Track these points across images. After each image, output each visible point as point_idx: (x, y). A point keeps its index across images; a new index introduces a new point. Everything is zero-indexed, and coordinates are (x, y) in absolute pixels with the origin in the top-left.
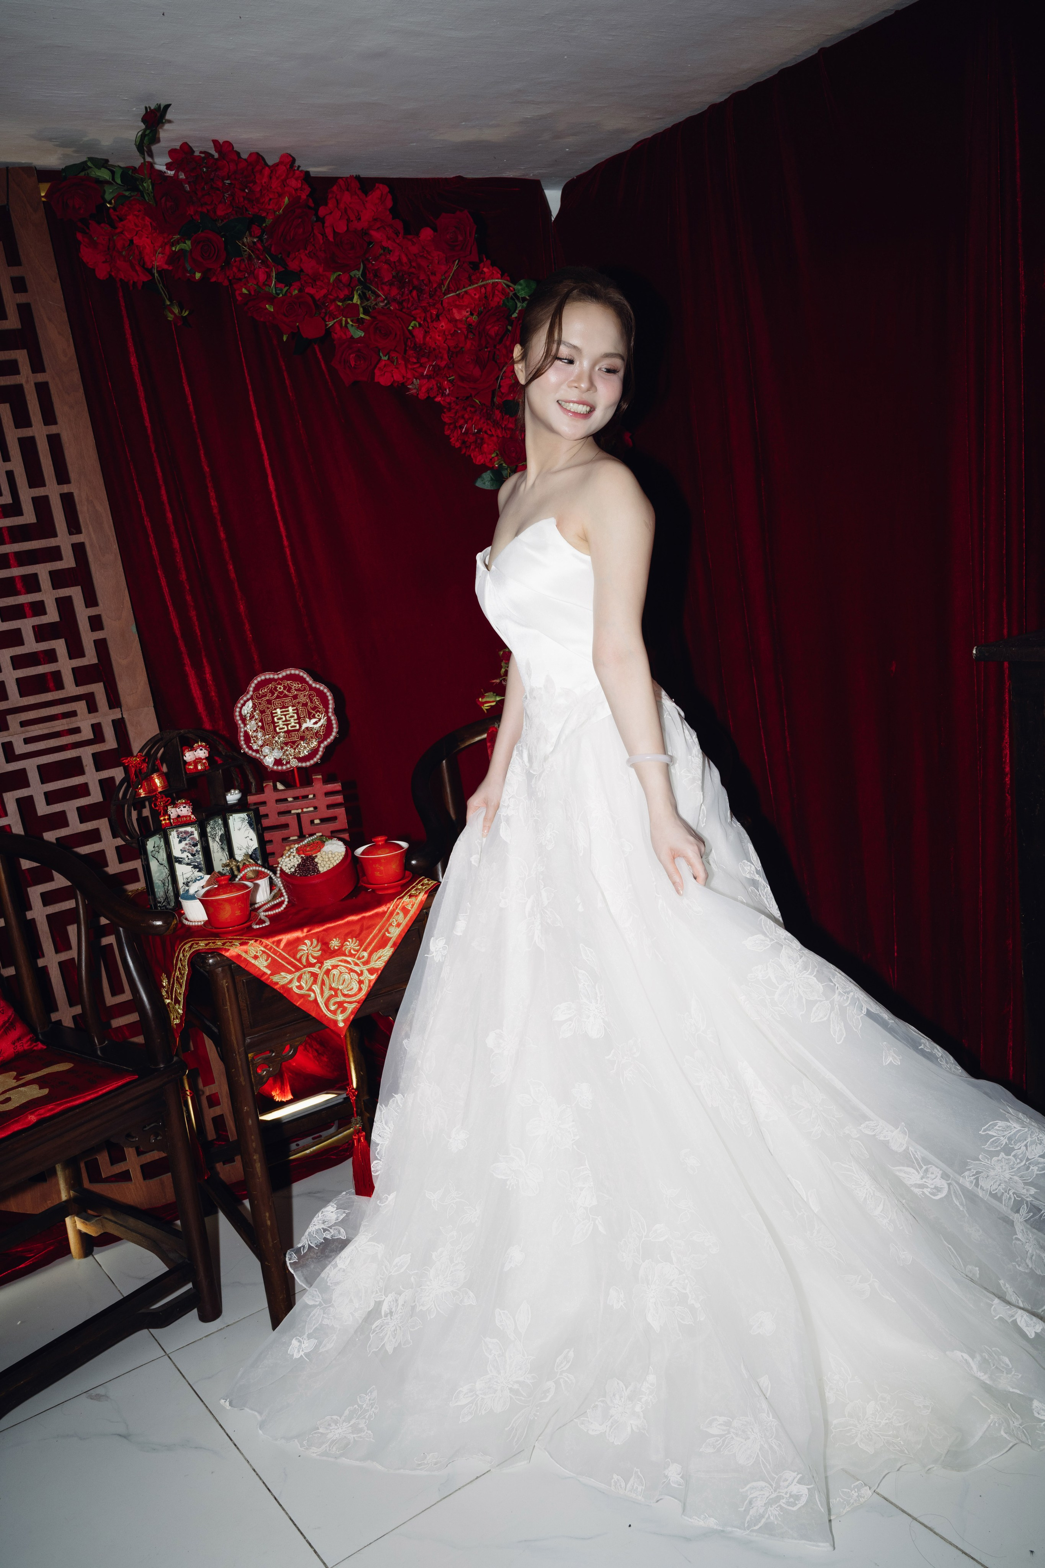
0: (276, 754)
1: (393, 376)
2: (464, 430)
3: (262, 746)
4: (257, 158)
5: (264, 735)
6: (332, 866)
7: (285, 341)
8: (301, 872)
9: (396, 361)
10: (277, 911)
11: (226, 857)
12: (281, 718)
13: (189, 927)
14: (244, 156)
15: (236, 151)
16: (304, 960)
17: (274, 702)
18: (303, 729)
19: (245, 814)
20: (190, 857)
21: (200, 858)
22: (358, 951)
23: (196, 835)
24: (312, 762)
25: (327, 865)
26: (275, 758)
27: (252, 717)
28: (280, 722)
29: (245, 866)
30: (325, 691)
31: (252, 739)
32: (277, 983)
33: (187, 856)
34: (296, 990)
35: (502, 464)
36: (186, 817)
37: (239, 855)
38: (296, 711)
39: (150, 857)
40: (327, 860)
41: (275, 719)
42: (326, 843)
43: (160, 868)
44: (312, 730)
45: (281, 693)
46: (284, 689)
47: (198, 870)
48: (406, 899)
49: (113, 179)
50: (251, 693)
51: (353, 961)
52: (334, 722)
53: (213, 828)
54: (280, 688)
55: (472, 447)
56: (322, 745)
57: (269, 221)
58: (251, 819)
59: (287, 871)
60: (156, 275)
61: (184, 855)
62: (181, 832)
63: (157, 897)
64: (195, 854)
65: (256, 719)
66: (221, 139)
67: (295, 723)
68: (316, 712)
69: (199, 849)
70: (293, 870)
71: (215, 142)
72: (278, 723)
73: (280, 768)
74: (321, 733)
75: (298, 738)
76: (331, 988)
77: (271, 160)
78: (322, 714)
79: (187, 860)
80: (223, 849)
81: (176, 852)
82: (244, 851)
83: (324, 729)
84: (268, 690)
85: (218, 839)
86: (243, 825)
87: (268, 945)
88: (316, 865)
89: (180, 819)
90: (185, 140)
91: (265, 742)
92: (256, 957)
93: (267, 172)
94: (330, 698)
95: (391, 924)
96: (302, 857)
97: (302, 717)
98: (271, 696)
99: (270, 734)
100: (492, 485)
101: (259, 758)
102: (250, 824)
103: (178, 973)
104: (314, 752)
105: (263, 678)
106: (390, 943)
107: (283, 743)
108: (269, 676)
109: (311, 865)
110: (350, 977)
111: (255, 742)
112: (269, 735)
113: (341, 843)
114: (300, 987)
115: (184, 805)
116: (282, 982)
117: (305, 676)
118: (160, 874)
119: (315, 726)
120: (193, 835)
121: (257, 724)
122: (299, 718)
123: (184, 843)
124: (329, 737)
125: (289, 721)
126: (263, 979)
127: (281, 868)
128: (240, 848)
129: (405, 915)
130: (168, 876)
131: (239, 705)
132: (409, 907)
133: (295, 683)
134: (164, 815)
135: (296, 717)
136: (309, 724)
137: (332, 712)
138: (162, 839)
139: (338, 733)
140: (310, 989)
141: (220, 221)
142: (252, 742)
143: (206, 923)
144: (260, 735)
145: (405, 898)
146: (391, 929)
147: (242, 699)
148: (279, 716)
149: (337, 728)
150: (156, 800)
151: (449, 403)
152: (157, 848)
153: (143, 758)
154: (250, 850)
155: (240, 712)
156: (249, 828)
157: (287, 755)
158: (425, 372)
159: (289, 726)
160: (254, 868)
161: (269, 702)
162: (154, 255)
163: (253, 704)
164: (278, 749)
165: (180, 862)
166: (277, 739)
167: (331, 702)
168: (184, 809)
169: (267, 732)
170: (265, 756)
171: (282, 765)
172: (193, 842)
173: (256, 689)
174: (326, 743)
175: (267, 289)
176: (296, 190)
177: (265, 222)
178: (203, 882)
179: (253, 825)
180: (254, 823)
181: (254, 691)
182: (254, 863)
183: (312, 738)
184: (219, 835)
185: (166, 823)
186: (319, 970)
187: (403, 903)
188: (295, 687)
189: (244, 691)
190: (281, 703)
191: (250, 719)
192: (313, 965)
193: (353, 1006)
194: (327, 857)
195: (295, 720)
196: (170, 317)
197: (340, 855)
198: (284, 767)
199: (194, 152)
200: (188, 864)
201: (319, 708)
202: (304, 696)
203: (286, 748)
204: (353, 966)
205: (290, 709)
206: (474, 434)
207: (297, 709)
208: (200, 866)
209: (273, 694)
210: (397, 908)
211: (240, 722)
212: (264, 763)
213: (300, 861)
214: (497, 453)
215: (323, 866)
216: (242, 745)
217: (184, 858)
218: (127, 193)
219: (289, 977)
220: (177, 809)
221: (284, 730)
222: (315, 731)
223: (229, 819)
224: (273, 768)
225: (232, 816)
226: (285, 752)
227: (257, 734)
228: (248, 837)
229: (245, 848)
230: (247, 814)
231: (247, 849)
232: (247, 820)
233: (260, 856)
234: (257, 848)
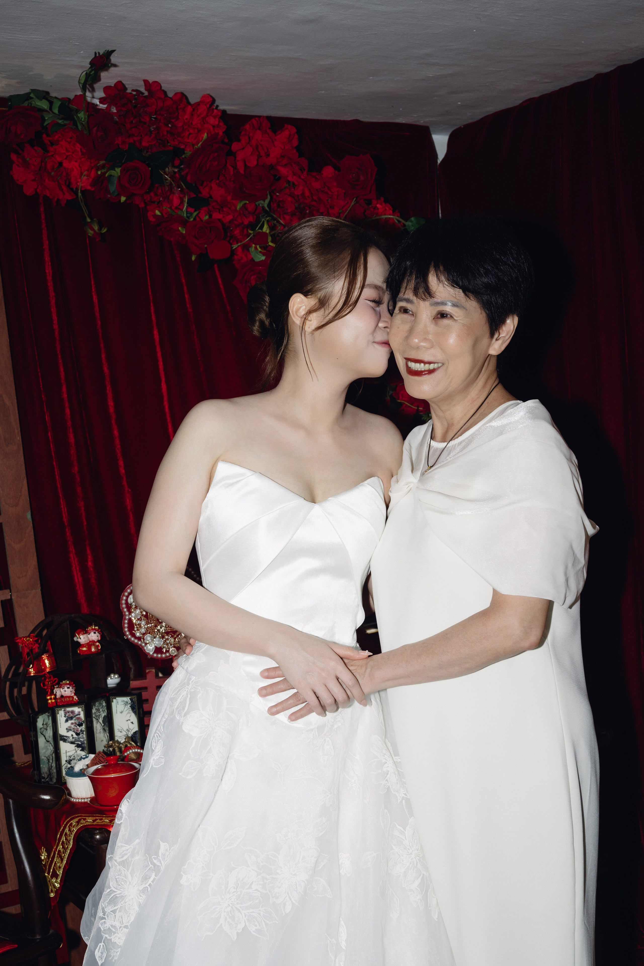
0: (157, 642)
3: (144, 634)
4: (182, 97)
5: (147, 623)
7: (193, 260)
11: (107, 737)
13: (74, 804)
14: (170, 95)
15: (163, 91)
19: (129, 698)
20: (75, 736)
21: (83, 738)
23: (82, 716)
26: (155, 646)
29: (127, 748)
31: (135, 627)
33: (72, 735)
36: (69, 697)
37: (120, 737)
39: (39, 734)
43: (46, 745)
47: (81, 749)
49: (51, 108)
53: (98, 710)
57: (188, 153)
58: (134, 703)
60: (80, 194)
61: (69, 734)
62: (68, 712)
63: (42, 772)
64: (79, 733)
66: (151, 80)
69: (84, 729)
71: (146, 82)
73: (159, 656)
77: (194, 99)
79: (71, 739)
80: (104, 730)
81: (62, 731)
82: (124, 733)
85: (101, 720)
86: (126, 709)
89: (63, 700)
90: (119, 79)
91: (147, 631)
93: (189, 109)
99: (153, 623)
101: (141, 645)
102: (133, 708)
103: (60, 847)
107: (165, 632)
111: (138, 630)
112: (151, 623)
115: (68, 686)
118: (46, 751)
120: (80, 715)
121: (141, 612)
123: (70, 722)
128: (120, 730)
130: (53, 753)
131: (126, 594)
134: (51, 695)
138: (50, 718)
141: (145, 152)
142: (136, 629)
143: (92, 799)
144: (143, 623)
150: (45, 679)
152: (45, 724)
153: (36, 639)
154: (129, 733)
155: (127, 600)
156: (131, 712)
157: (167, 644)
160: (136, 750)
162: (81, 177)
164: (160, 638)
165: (65, 741)
166: (159, 628)
168: (68, 689)
169: (150, 621)
170: (146, 644)
171: (162, 653)
172: (79, 722)
175: (179, 213)
176: (214, 126)
177: (184, 153)
178: (87, 761)
179: (135, 709)
180: (137, 707)
182: (135, 745)
184: (103, 717)
185: (52, 702)
196: (91, 233)
198: (164, 656)
199: (126, 89)
200: (72, 743)
203: (166, 637)
208: (83, 745)
211: (125, 610)
212: (145, 650)
216: (125, 632)
217: (69, 737)
218: (60, 121)
220: (61, 689)
223: (113, 702)
224: (152, 655)
225: (116, 699)
226: (165, 641)
227: (141, 622)
228: (129, 720)
229: (125, 730)
230: (130, 699)
231: (127, 732)
232: (129, 703)
233: (139, 739)
234: (137, 732)
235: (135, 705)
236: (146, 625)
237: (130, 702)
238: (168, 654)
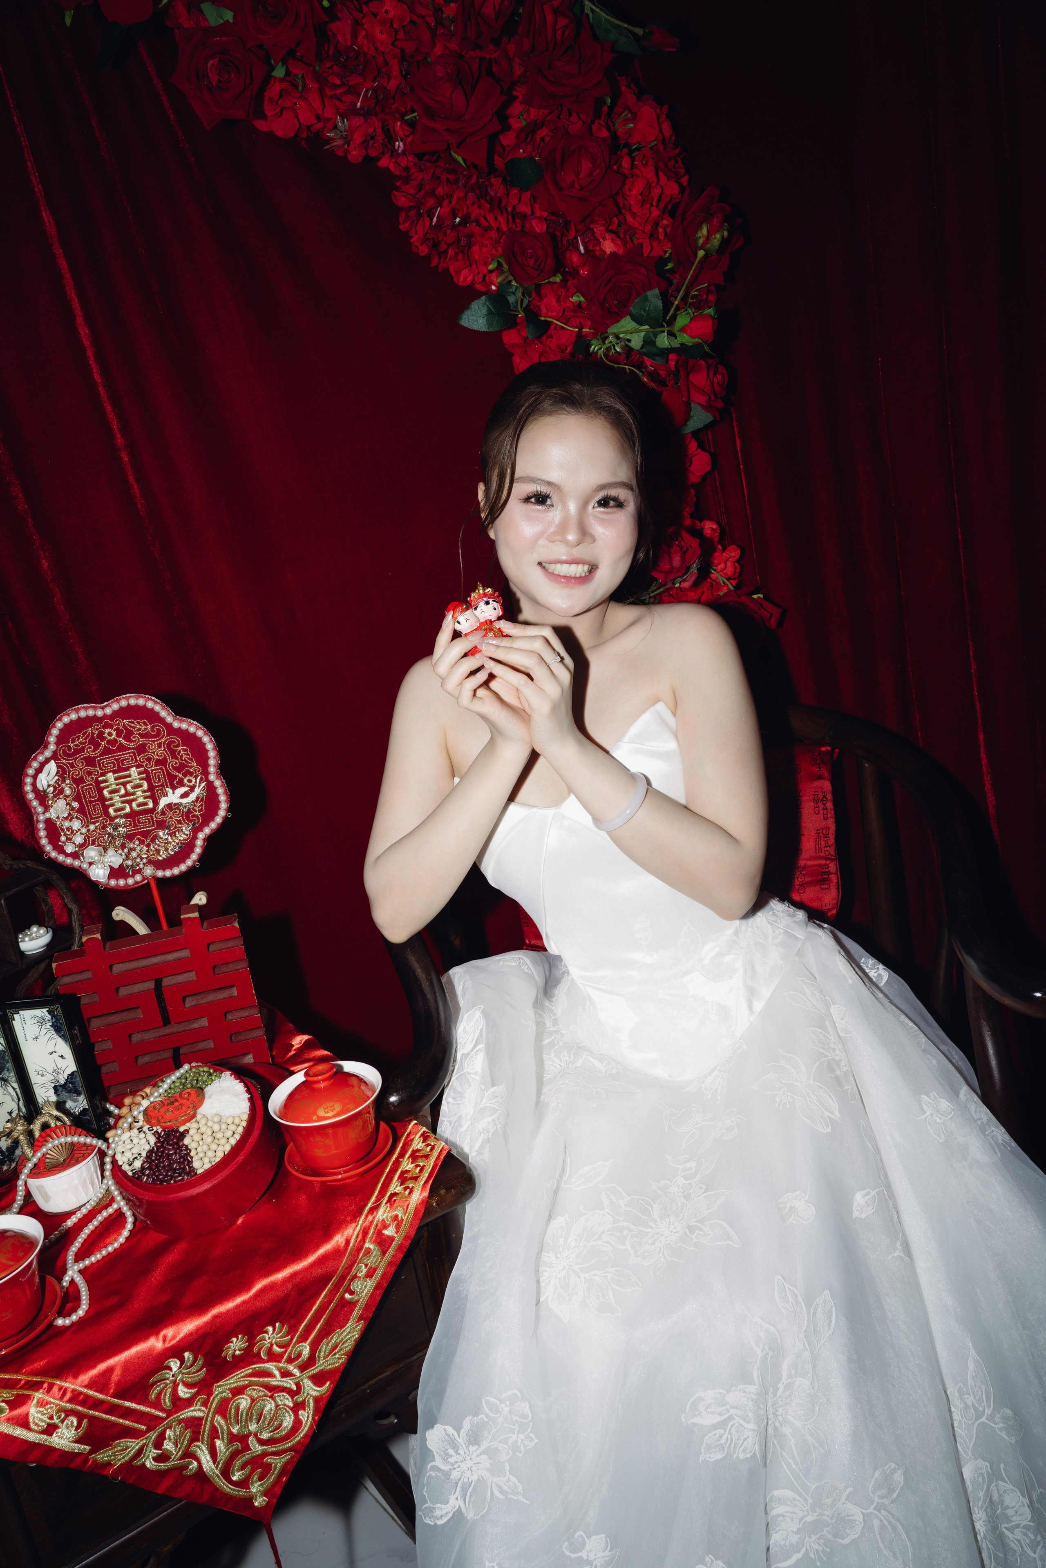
0: (111, 858)
1: (297, 118)
2: (435, 220)
3: (83, 846)
5: (86, 824)
6: (220, 1156)
7: (68, 25)
8: (154, 1174)
9: (301, 84)
10: (110, 1249)
11: (13, 1093)
12: (116, 791)
16: (167, 1401)
17: (99, 761)
18: (160, 808)
19: (45, 1010)
22: (285, 1346)
24: (183, 867)
25: (210, 1154)
26: (110, 866)
27: (59, 792)
28: (116, 798)
30: (200, 733)
31: (62, 834)
32: (109, 1464)
34: (150, 1464)
35: (510, 281)
38: (145, 775)
40: (210, 1140)
41: (105, 792)
42: (208, 1090)
44: (178, 808)
45: (113, 742)
46: (118, 735)
48: (383, 1214)
50: (52, 747)
51: (279, 1369)
52: (220, 791)
54: (110, 734)
55: (451, 253)
56: (201, 836)
58: (57, 1019)
59: (126, 1168)
65: (67, 797)
67: (145, 798)
68: (185, 775)
70: (138, 1164)
72: (111, 799)
73: (122, 882)
74: (197, 813)
75: (153, 825)
76: (233, 1438)
78: (196, 777)
83: (202, 805)
84: (85, 739)
86: (43, 1031)
87: (81, 1393)
88: (188, 1154)
92: (50, 1430)
94: (209, 746)
95: (355, 1276)
96: (156, 1134)
97: (158, 786)
98: (94, 750)
99: (97, 822)
100: (489, 323)
101: (80, 867)
102: (57, 1029)
104: (186, 849)
105: (74, 716)
106: (356, 1313)
107: (124, 837)
108: (86, 712)
109: (175, 1153)
110: (273, 1404)
111: (69, 839)
112: (94, 823)
113: (239, 1087)
114: (163, 1457)
116: (120, 1460)
117: (157, 708)
119: (184, 801)
121: (69, 804)
122: (151, 788)
124: (213, 820)
125: (133, 794)
126: (73, 1465)
127: (113, 1157)
129: (384, 1253)
131: (31, 771)
132: (389, 1232)
133: (139, 723)
135: (145, 786)
136: (173, 797)
137: (216, 773)
139: (229, 810)
140: (189, 1455)
142: (63, 838)
144: (76, 825)
145: (381, 1211)
146: (356, 1286)
147: (35, 759)
148: (114, 787)
149: (226, 801)
151: (407, 169)
154: (61, 1076)
155: (34, 784)
156: (55, 1036)
157: (134, 859)
158: (359, 104)
159: (134, 805)
160: (63, 1140)
161: (90, 761)
163: (58, 767)
164: (116, 848)
166: (111, 829)
167: (212, 754)
169: (92, 818)
170: (91, 864)
171: (126, 876)
173: (62, 739)
174: (207, 831)
180: (64, 1027)
181: (57, 743)
183: (179, 822)
186: (203, 1409)
187: (377, 1226)
188: (140, 729)
189: (40, 743)
190: (113, 763)
191: (55, 796)
192: (189, 1402)
193: (286, 1458)
194: (209, 1132)
195: (144, 792)
197: (237, 1121)
198: (130, 881)
201: (191, 767)
202: (159, 746)
203: (130, 845)
204: (277, 1380)
205: (134, 771)
206: (455, 227)
207: (146, 772)
209: (97, 746)
210: (364, 1241)
211: (35, 803)
212: (90, 877)
213: (153, 1140)
214: (499, 262)
215: (201, 1155)
216: (44, 846)
219: (134, 1445)
221: (125, 812)
222: (185, 810)
223: (14, 1020)
224: (108, 884)
225: (18, 1013)
226: (129, 853)
227: (71, 824)
228: (55, 1052)
229: (51, 1072)
230: (47, 1011)
231: (54, 1074)
232: (49, 1021)
233: (82, 1087)
234: (75, 1073)
235: (61, 1023)
236: (82, 827)
237: (49, 1017)
238: (138, 878)
